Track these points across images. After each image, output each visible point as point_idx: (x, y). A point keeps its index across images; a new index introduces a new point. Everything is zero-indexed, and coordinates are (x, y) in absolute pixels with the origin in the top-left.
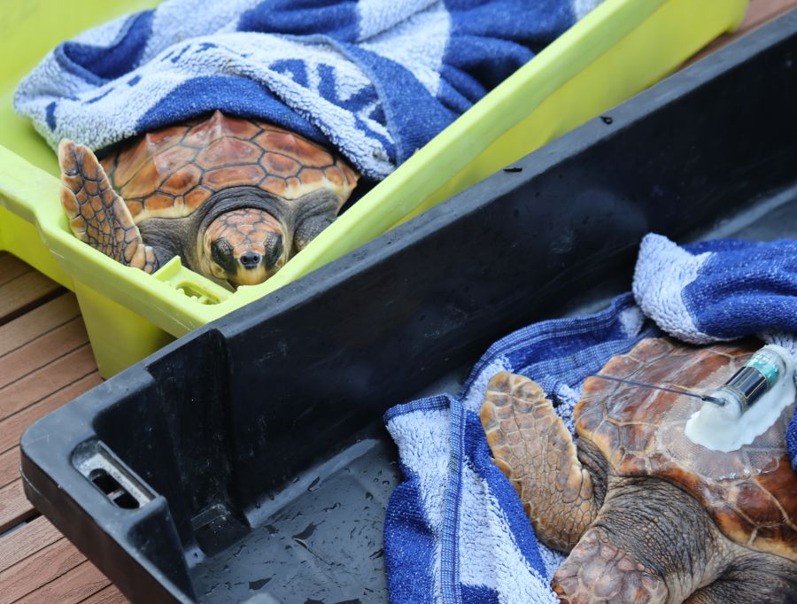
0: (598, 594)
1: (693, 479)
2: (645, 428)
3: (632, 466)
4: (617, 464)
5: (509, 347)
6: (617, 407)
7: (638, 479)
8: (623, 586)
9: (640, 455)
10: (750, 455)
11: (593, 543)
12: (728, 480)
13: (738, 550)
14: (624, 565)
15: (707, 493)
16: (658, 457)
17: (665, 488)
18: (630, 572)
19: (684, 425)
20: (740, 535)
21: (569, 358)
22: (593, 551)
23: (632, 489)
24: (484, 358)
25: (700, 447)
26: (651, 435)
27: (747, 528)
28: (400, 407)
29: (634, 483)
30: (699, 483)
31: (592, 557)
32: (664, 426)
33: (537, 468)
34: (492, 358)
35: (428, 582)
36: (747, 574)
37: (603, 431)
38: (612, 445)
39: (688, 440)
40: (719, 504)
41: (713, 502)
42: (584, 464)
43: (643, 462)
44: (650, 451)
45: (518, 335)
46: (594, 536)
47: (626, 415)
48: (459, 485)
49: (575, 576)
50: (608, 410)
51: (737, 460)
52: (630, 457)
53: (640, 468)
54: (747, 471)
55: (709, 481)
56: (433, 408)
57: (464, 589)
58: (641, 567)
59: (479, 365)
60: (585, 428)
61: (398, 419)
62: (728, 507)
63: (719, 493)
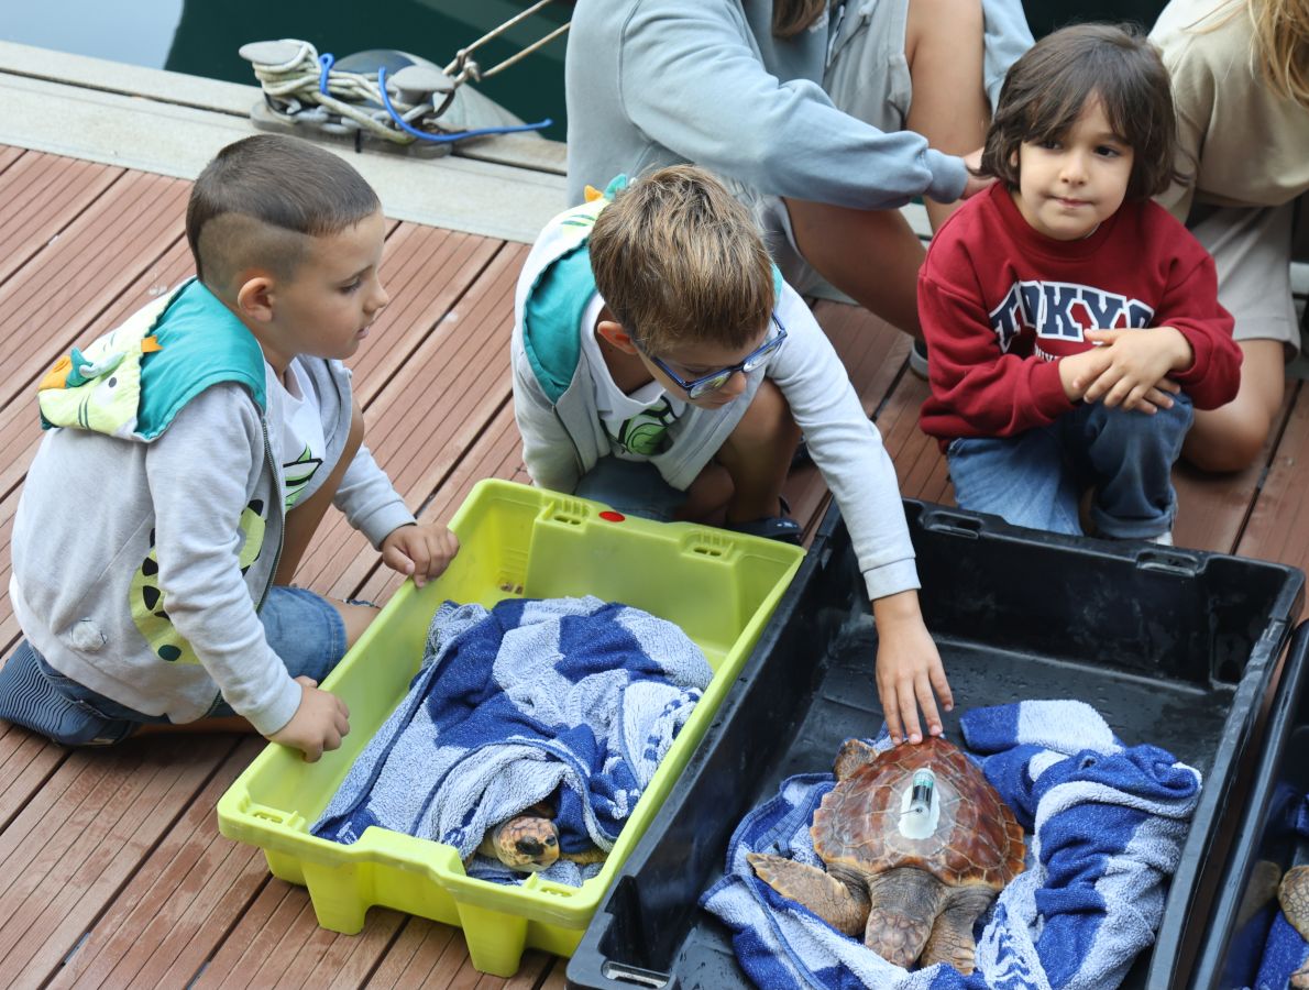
0: (895, 947)
1: (920, 860)
2: (876, 842)
3: (879, 866)
4: (867, 870)
5: (740, 836)
6: (846, 838)
7: (887, 871)
8: (907, 937)
9: (882, 858)
10: (941, 835)
11: (880, 919)
12: (937, 853)
13: (954, 891)
14: (903, 924)
15: (930, 864)
16: (894, 855)
17: (905, 871)
18: (907, 928)
19: (898, 832)
20: (953, 882)
21: (772, 830)
22: (882, 923)
23: (883, 880)
24: (730, 848)
25: (916, 840)
26: (882, 845)
27: (955, 876)
28: (708, 893)
29: (884, 875)
30: (924, 860)
31: (883, 927)
32: (887, 836)
33: (811, 893)
34: (736, 846)
35: (791, 979)
36: (962, 901)
37: (847, 854)
38: (858, 860)
39: (906, 839)
40: (938, 868)
41: (935, 868)
42: (839, 879)
43: (886, 861)
44: (887, 853)
45: (741, 827)
46: (878, 915)
47: (857, 839)
48: (774, 920)
49: (878, 941)
50: (842, 841)
51: (936, 840)
52: (875, 862)
53: (885, 865)
54: (944, 844)
55: (928, 857)
56: (726, 885)
57: (816, 973)
58: (912, 922)
59: (729, 853)
60: (833, 856)
61: (712, 900)
62: (943, 868)
63: (936, 861)
